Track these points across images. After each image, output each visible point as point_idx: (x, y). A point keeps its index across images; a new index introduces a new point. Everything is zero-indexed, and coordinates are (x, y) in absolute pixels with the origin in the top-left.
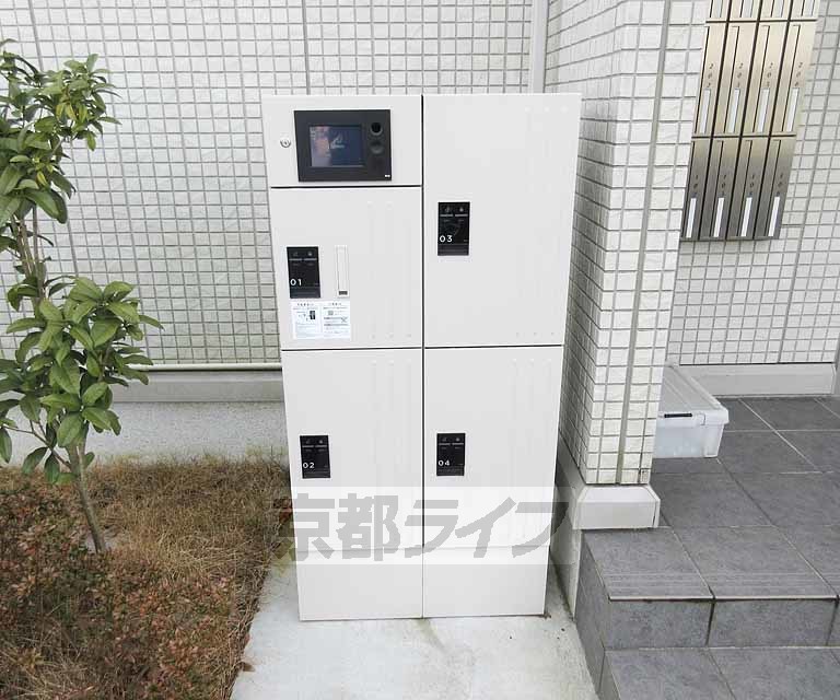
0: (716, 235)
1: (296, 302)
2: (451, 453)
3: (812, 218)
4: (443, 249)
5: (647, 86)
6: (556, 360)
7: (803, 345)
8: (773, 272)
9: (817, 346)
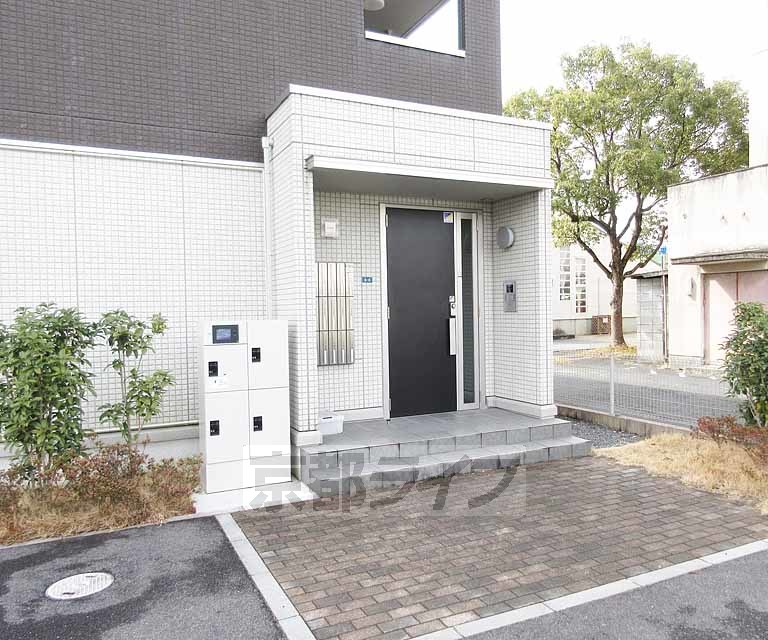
0: (335, 362)
1: (211, 378)
2: (258, 423)
3: (365, 356)
4: (253, 360)
5: (304, 318)
6: (287, 392)
7: (371, 401)
8: (356, 370)
9: (376, 400)
